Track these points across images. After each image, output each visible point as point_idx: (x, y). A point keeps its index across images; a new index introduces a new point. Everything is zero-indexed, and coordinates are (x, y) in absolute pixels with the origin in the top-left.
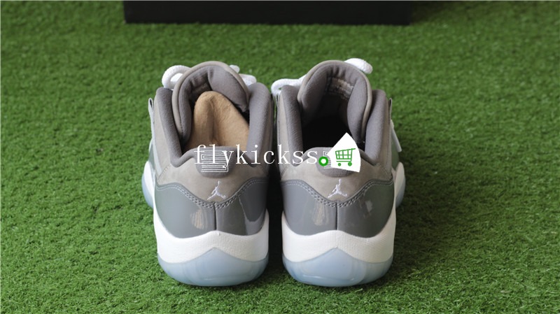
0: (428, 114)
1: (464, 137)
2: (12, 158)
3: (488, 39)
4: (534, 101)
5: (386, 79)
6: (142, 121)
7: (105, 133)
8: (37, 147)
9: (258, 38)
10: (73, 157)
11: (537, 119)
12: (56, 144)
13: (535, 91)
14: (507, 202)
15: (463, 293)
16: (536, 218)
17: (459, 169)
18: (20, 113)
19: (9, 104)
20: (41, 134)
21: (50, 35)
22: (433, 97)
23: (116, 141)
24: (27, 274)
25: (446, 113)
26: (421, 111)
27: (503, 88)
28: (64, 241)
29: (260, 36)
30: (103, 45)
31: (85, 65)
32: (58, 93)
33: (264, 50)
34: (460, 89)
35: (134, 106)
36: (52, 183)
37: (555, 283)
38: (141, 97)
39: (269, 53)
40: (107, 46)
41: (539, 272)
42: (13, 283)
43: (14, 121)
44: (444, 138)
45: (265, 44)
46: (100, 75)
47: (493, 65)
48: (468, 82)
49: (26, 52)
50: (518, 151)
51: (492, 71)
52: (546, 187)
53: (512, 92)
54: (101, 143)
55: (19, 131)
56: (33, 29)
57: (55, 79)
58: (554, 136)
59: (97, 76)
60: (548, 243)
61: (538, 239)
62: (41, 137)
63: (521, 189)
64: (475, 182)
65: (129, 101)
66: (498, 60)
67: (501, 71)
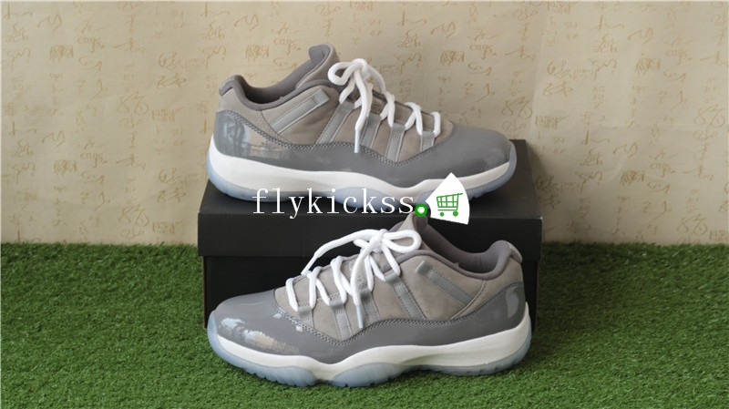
4: (675, 376)
11: (678, 396)
19: (106, 379)
27: (640, 362)
31: (185, 337)
32: (158, 368)
47: (630, 336)
48: (603, 355)
51: (629, 343)
53: (650, 367)
56: (126, 294)
67: (640, 343)
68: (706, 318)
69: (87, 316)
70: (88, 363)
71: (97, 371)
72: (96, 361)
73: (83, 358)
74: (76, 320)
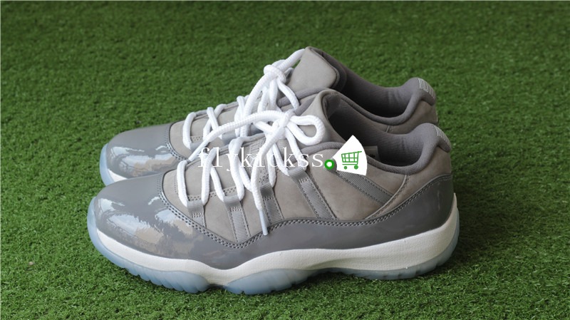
0: (446, 87)
1: (480, 110)
2: (56, 130)
3: (502, 13)
4: (547, 74)
5: (406, 53)
6: (176, 94)
7: (142, 105)
8: (79, 119)
9: (283, 12)
10: (113, 129)
11: (550, 92)
12: (97, 116)
13: (547, 65)
14: (521, 173)
16: (548, 188)
17: (476, 141)
18: (61, 86)
19: (50, 77)
20: (82, 107)
22: (451, 71)
23: (153, 114)
24: (77, 240)
25: (464, 87)
26: (440, 85)
27: (517, 62)
29: (285, 10)
30: (135, 19)
31: (120, 39)
32: (96, 66)
33: (290, 24)
34: (477, 63)
35: (168, 79)
36: (95, 154)
37: (566, 249)
38: (174, 70)
39: (294, 27)
40: (140, 20)
41: (550, 239)
42: (64, 249)
43: (56, 94)
44: (462, 111)
45: (291, 18)
46: (135, 48)
47: (508, 39)
48: (484, 56)
49: (63, 25)
50: (532, 123)
51: (507, 45)
52: (558, 158)
53: (526, 66)
54: (139, 115)
55: (60, 104)
57: (91, 52)
58: (565, 109)
59: (132, 49)
60: (559, 211)
61: (550, 208)
62: (82, 109)
63: (535, 161)
64: (491, 153)
65: (163, 74)
66: (513, 34)
67: (516, 45)
69: (34, 22)
70: (35, 63)
71: (43, 69)
72: (41, 60)
73: (30, 58)
74: (25, 24)
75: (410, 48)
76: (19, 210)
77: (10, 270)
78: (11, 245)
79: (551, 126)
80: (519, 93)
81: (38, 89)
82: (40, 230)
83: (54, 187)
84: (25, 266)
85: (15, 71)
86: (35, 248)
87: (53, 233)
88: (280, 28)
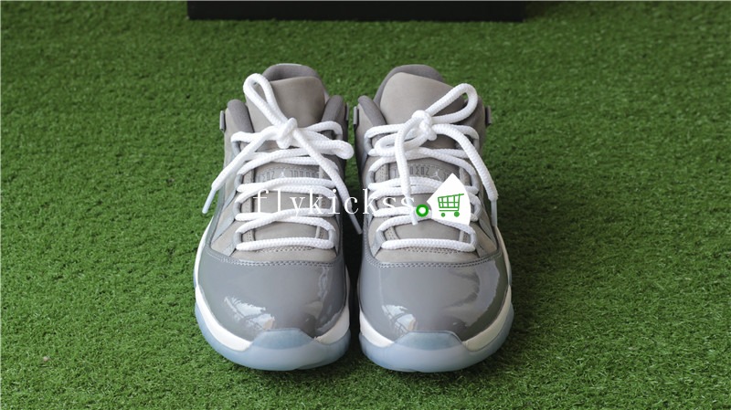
0: (545, 134)
1: (586, 163)
2: (71, 190)
3: (614, 40)
4: (668, 118)
5: (496, 91)
6: (216, 144)
7: (175, 159)
8: (98, 177)
9: (345, 39)
10: (140, 189)
11: (671, 141)
12: (120, 173)
13: (668, 105)
14: (635, 243)
15: (587, 350)
16: (668, 262)
17: (581, 202)
18: (75, 134)
19: (61, 123)
20: (102, 161)
21: (101, 35)
22: (551, 114)
23: (188, 170)
24: (100, 329)
25: (566, 134)
26: (537, 132)
27: (631, 101)
28: (138, 291)
29: (347, 36)
30: (164, 48)
31: (145, 74)
32: (117, 109)
33: (353, 54)
34: (582, 104)
35: (206, 125)
36: (119, 221)
37: (689, 338)
38: (213, 114)
39: (359, 57)
40: (170, 49)
41: (671, 325)
43: (69, 145)
44: (564, 165)
45: (354, 46)
46: (164, 86)
47: (620, 73)
48: (591, 93)
49: (75, 56)
50: (649, 180)
51: (619, 80)
52: (680, 224)
53: (642, 107)
54: (171, 171)
55: (75, 157)
56: (81, 27)
57: (111, 91)
58: (690, 162)
59: (161, 88)
60: (681, 291)
61: (670, 286)
62: (102, 164)
63: (652, 227)
64: (599, 218)
65: (200, 118)
66: (626, 66)
67: (630, 80)
68: (702, 52)
69: (39, 52)
70: (42, 104)
71: (51, 113)
72: (50, 101)
73: (35, 98)
74: (28, 55)
75: (501, 84)
76: (28, 291)
77: (20, 367)
78: (20, 336)
79: (672, 184)
80: (634, 142)
81: (46, 138)
82: (55, 316)
83: (70, 262)
84: (38, 362)
85: (18, 116)
86: (50, 340)
87: (71, 320)
88: (341, 60)
